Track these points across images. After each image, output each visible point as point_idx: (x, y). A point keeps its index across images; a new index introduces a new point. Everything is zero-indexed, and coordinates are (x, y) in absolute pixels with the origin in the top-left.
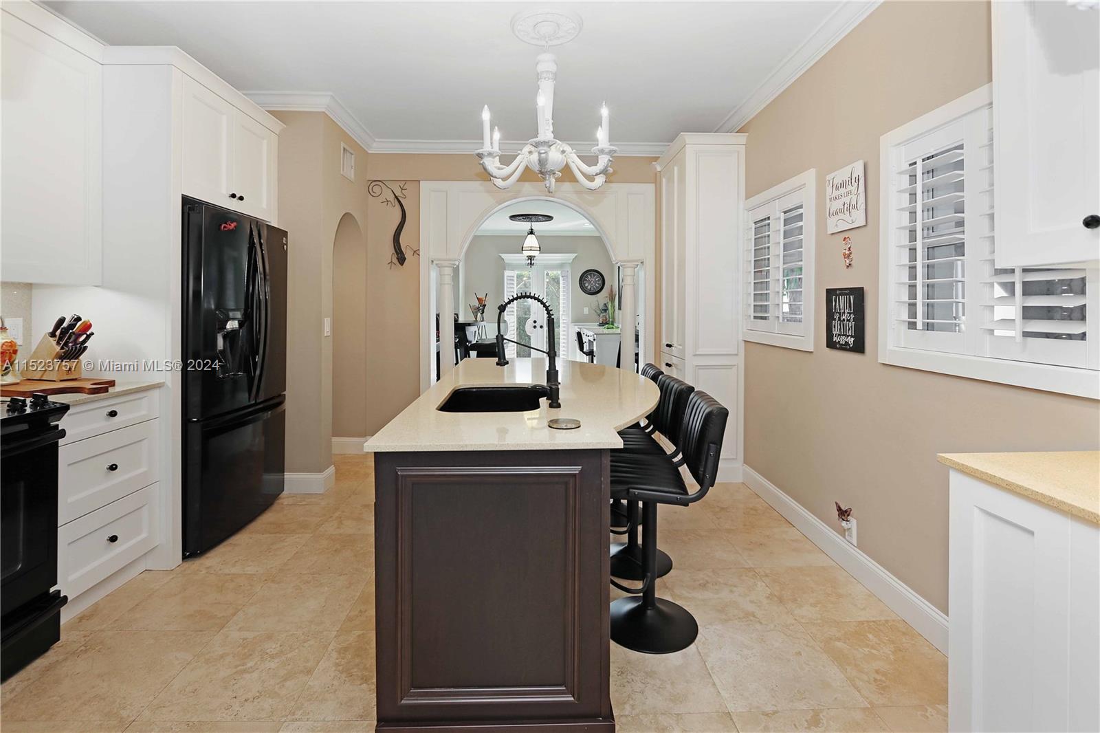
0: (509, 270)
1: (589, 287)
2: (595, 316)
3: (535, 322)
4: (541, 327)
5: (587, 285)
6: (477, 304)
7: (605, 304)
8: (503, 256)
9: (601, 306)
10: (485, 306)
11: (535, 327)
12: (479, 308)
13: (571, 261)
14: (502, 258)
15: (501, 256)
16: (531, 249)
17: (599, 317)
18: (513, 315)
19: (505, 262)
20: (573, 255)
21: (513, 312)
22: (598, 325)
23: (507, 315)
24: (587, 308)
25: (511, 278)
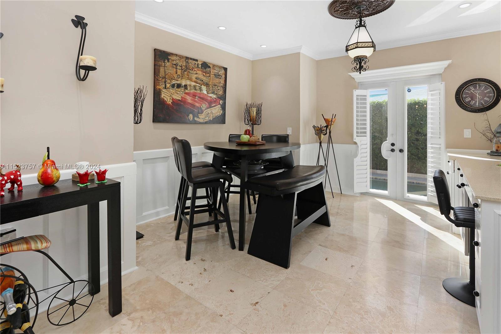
0: (359, 89)
1: (472, 103)
2: (483, 141)
3: (393, 145)
4: (401, 151)
5: (468, 99)
6: (321, 123)
8: (353, 75)
9: (495, 128)
11: (393, 150)
12: (321, 128)
13: (443, 71)
14: (352, 77)
15: (350, 75)
16: (357, 45)
17: (491, 142)
18: (366, 136)
19: (356, 82)
20: (446, 63)
21: (365, 133)
22: (488, 154)
23: (357, 136)
24: (470, 130)
25: (363, 98)
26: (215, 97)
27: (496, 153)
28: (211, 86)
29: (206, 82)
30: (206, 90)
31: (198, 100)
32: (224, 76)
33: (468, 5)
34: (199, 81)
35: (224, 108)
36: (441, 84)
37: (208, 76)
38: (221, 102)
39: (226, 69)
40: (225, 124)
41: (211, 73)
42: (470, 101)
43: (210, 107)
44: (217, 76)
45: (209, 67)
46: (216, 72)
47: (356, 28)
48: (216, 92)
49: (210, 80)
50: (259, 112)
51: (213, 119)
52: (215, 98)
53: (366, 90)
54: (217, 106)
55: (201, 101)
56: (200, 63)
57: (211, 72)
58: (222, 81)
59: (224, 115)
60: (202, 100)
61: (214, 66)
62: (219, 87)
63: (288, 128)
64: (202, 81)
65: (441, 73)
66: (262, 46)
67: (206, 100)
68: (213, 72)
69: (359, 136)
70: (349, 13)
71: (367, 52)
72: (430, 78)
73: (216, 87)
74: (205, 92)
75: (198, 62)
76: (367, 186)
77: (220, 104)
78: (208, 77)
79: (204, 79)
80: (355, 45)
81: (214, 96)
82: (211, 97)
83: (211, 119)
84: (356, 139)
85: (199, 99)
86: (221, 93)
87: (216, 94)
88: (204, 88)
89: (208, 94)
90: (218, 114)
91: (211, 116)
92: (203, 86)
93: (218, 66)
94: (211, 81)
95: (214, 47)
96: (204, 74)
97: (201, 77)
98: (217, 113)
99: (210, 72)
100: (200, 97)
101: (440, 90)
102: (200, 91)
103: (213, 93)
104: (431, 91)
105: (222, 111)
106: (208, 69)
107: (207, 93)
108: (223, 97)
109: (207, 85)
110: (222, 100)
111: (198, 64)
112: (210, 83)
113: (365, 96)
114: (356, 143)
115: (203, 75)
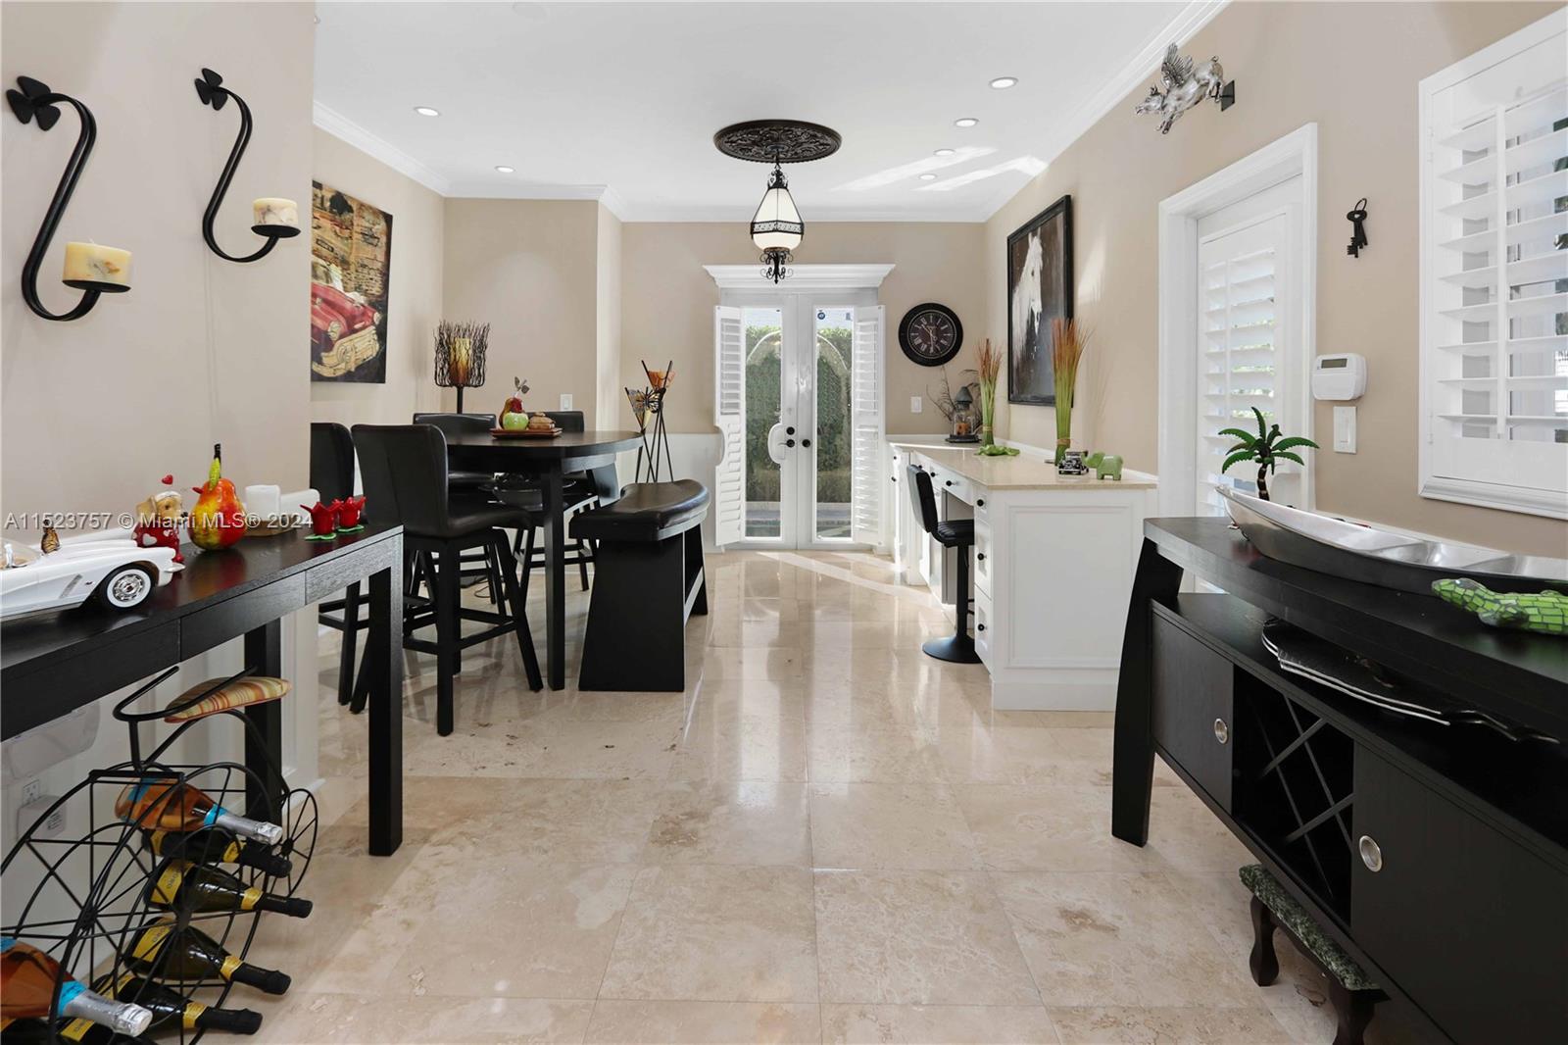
0: (726, 305)
1: (924, 347)
2: (939, 419)
3: (790, 431)
4: (806, 443)
5: (918, 341)
6: (643, 384)
7: (966, 388)
8: (713, 270)
9: (955, 393)
10: (662, 392)
11: (790, 443)
12: (647, 396)
13: (880, 282)
14: (711, 277)
15: (707, 271)
16: (776, 227)
17: (950, 419)
18: (737, 413)
19: (717, 286)
20: (884, 269)
21: (736, 406)
22: (946, 440)
23: (722, 413)
24: (920, 398)
25: (733, 325)
26: (363, 302)
27: (957, 438)
28: (352, 267)
29: (342, 253)
30: (342, 280)
31: (321, 308)
32: (384, 239)
33: (933, 177)
34: (325, 252)
35: (382, 334)
36: (880, 308)
37: (347, 236)
38: (377, 316)
39: (388, 219)
40: (382, 381)
41: (355, 228)
42: (920, 345)
43: (351, 331)
44: (369, 237)
45: (350, 210)
46: (367, 225)
47: (770, 188)
48: (364, 287)
49: (351, 248)
50: (480, 348)
51: (358, 368)
52: (362, 305)
53: (737, 309)
54: (367, 330)
55: (329, 313)
56: (328, 195)
57: (355, 224)
58: (381, 257)
59: (382, 356)
60: (329, 309)
61: (362, 206)
62: (372, 272)
63: (562, 396)
64: (333, 250)
65: (878, 286)
66: (501, 169)
67: (340, 310)
68: (361, 223)
69: (726, 414)
70: (750, 150)
71: (790, 242)
72: (858, 296)
73: (365, 271)
74: (338, 285)
75: (324, 192)
76: (739, 529)
77: (373, 323)
78: (347, 239)
79: (336, 243)
80: (773, 224)
81: (359, 299)
82: (352, 301)
83: (353, 370)
84: (721, 421)
85: (324, 305)
86: (376, 289)
87: (365, 293)
88: (336, 272)
89: (346, 291)
90: (369, 353)
91: (353, 359)
92: (333, 266)
93: (371, 208)
94: (354, 251)
95: (357, 146)
96: (337, 228)
97: (329, 239)
98: (366, 349)
99: (352, 224)
100: (326, 301)
101: (877, 319)
102: (327, 282)
103: (358, 288)
104: (860, 321)
105: (378, 345)
106: (347, 216)
107: (344, 287)
108: (381, 304)
109: (344, 263)
110: (379, 311)
111: (322, 198)
112: (352, 259)
113: (738, 321)
114: (717, 431)
115: (335, 232)
